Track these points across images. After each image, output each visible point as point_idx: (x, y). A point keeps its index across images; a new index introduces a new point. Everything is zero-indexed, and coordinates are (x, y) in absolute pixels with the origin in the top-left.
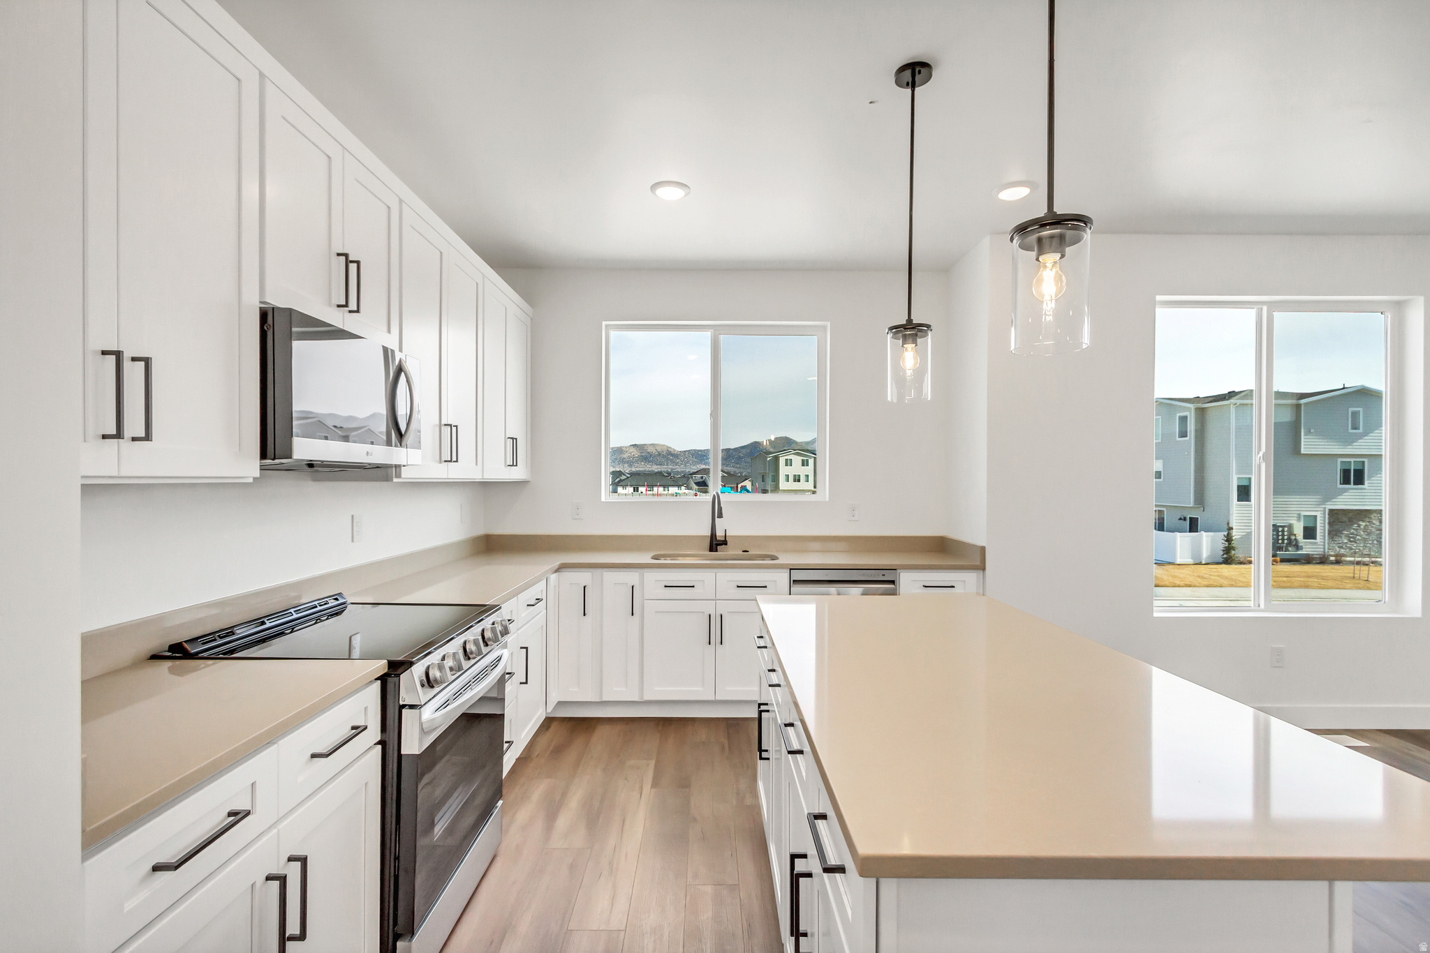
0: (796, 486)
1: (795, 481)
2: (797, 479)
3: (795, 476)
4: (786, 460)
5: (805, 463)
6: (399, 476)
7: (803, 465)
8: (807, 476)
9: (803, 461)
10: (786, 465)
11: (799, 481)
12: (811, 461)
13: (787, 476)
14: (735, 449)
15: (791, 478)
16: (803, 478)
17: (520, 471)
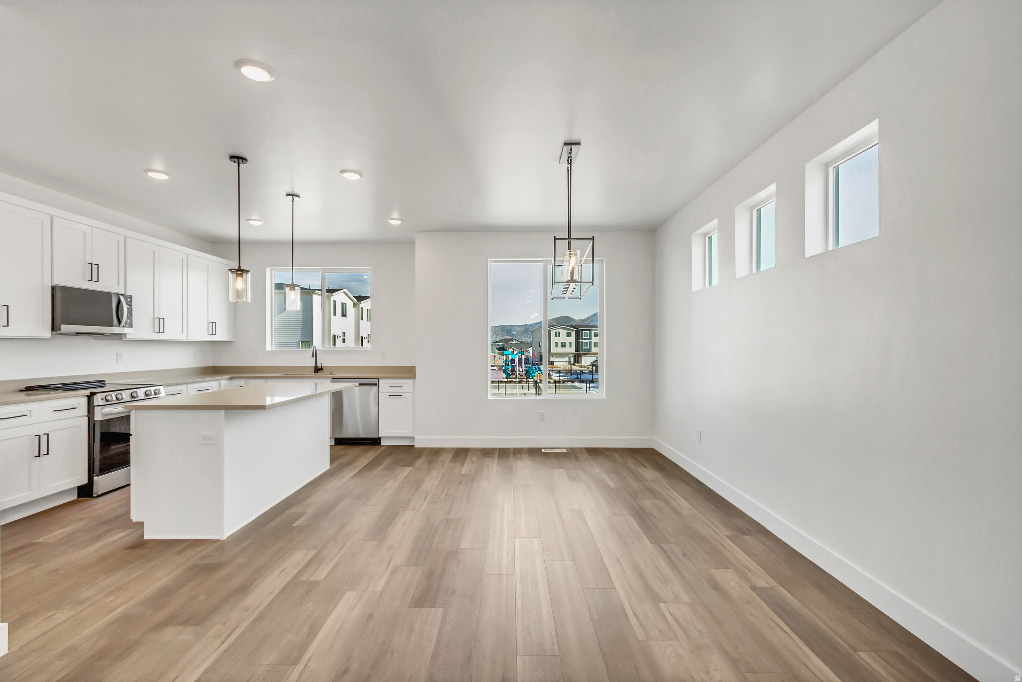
0: (563, 350)
1: (562, 347)
2: (563, 345)
3: (562, 343)
4: (556, 332)
5: (569, 334)
6: (125, 337)
7: (568, 336)
8: (571, 343)
9: (568, 332)
10: (556, 336)
11: (565, 347)
12: (573, 333)
13: (557, 343)
14: (531, 325)
15: (559, 345)
16: (567, 345)
17: (220, 336)
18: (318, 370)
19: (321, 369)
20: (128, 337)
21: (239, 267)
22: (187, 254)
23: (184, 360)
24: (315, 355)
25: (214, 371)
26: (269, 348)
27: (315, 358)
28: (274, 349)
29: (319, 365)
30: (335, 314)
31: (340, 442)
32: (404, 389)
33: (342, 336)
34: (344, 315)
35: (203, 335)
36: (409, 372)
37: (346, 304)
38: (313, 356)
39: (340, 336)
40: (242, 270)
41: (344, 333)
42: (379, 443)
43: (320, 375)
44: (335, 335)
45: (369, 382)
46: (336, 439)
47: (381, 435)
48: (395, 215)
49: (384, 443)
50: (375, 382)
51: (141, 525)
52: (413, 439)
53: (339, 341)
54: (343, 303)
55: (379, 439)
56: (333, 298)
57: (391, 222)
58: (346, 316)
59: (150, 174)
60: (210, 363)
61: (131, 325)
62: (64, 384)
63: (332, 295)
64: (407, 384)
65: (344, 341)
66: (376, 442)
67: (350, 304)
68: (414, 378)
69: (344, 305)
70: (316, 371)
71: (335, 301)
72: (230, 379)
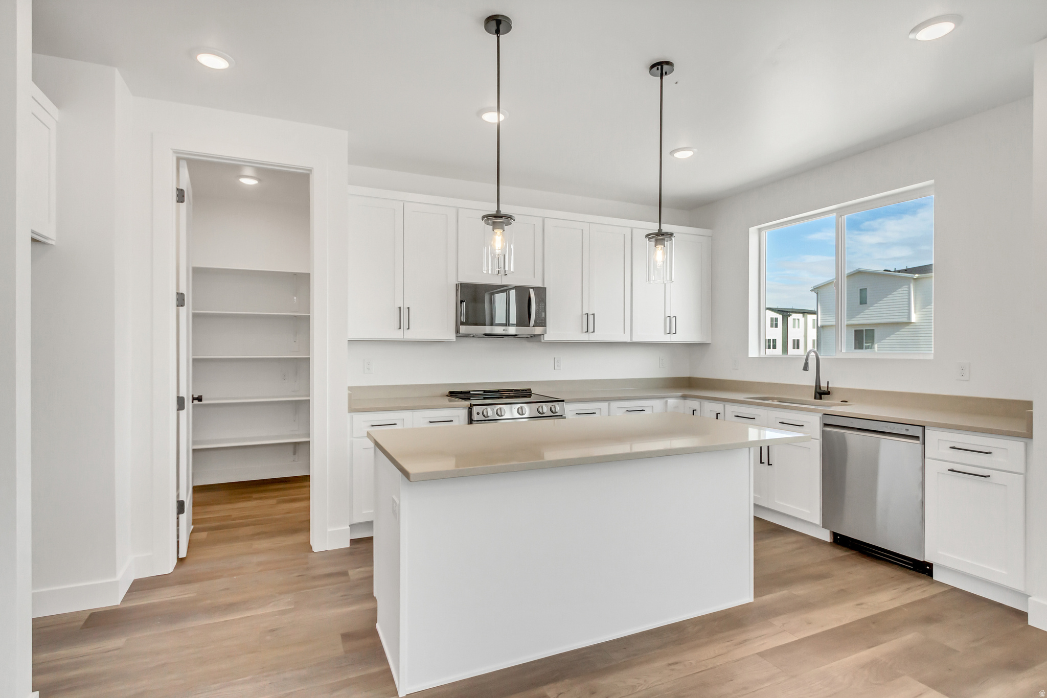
17: (686, 336)
18: (820, 393)
21: (498, 211)
22: (632, 229)
25: (688, 384)
26: (752, 354)
32: (996, 461)
38: (805, 369)
42: (931, 578)
46: (833, 534)
47: (932, 555)
49: (937, 576)
50: (917, 432)
52: (1023, 596)
55: (930, 564)
60: (684, 372)
61: (543, 325)
62: (485, 391)
64: (1010, 449)
66: (923, 569)
68: (1030, 435)
70: (818, 395)
72: (684, 397)
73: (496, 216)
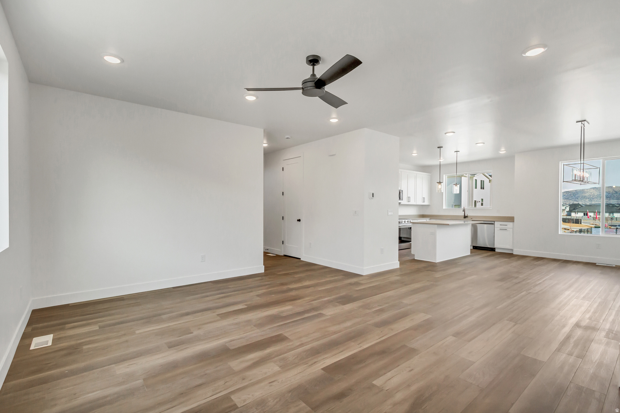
17: (426, 203)
18: (465, 217)
19: (467, 217)
20: (401, 203)
22: (416, 174)
23: (412, 212)
24: (464, 211)
25: (423, 216)
26: (444, 208)
27: (464, 212)
28: (446, 208)
29: (466, 215)
30: (476, 188)
31: (475, 248)
32: (508, 226)
33: (481, 201)
34: (482, 188)
35: (420, 203)
36: (511, 219)
37: (483, 181)
38: (463, 211)
39: (479, 202)
40: (441, 182)
41: (482, 199)
42: (495, 251)
43: (466, 219)
44: (476, 201)
45: (490, 222)
46: (473, 247)
47: (495, 247)
48: (503, 149)
49: (496, 250)
50: (493, 222)
51: (414, 255)
52: (512, 250)
53: (479, 205)
54: (481, 181)
55: (495, 248)
56: (475, 178)
57: (500, 152)
58: (483, 189)
59: (413, 154)
60: (422, 214)
61: (402, 200)
63: (474, 177)
64: (510, 225)
65: (482, 204)
66: (493, 250)
67: (486, 181)
68: (514, 222)
69: (482, 182)
71: (476, 180)
72: (430, 219)
73: (439, 182)
